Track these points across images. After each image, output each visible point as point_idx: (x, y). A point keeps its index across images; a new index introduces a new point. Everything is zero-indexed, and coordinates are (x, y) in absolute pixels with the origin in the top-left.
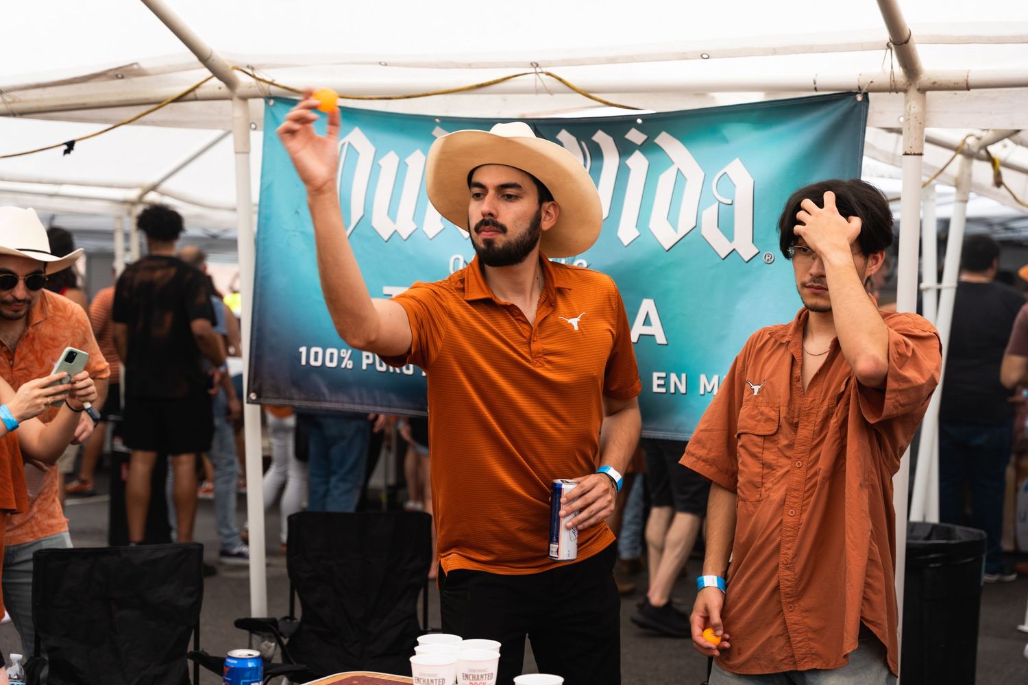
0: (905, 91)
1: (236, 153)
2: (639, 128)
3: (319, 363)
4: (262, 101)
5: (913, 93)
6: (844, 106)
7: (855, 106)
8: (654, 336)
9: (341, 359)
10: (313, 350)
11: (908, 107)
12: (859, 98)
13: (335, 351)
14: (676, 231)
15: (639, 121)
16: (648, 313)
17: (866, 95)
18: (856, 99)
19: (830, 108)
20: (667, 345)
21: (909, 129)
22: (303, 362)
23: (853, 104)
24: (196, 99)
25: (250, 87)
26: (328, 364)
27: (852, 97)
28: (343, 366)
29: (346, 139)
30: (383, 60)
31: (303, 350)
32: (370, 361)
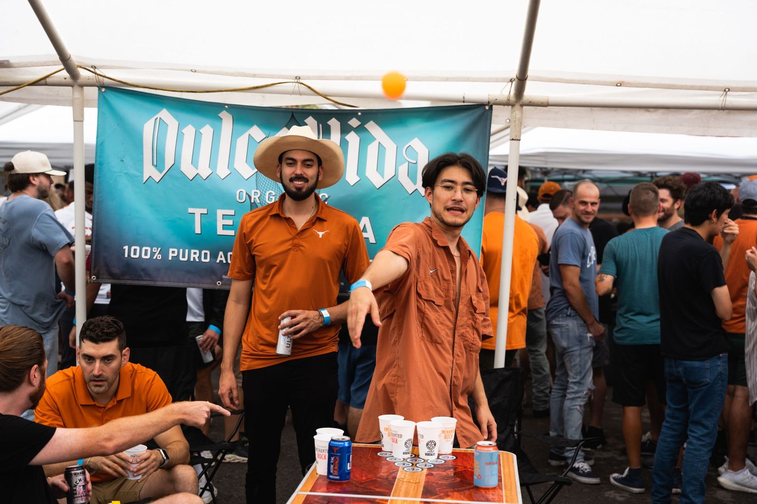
0: (513, 106)
1: (74, 121)
2: (358, 118)
3: (137, 256)
4: (96, 88)
5: (517, 107)
6: (478, 112)
7: (484, 112)
8: (368, 238)
9: (153, 254)
10: (133, 248)
11: (514, 115)
12: (487, 108)
13: (149, 249)
14: (383, 178)
15: (360, 114)
16: (365, 225)
17: (492, 106)
18: (485, 108)
19: (471, 112)
20: (376, 243)
21: (515, 126)
22: (126, 256)
23: (484, 111)
24: (46, 84)
25: (89, 79)
26: (144, 257)
27: (483, 107)
28: (155, 258)
29: (158, 116)
30: (193, 68)
31: (126, 248)
32: (175, 255)
